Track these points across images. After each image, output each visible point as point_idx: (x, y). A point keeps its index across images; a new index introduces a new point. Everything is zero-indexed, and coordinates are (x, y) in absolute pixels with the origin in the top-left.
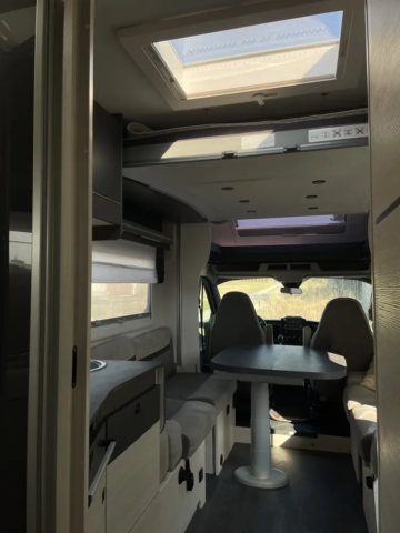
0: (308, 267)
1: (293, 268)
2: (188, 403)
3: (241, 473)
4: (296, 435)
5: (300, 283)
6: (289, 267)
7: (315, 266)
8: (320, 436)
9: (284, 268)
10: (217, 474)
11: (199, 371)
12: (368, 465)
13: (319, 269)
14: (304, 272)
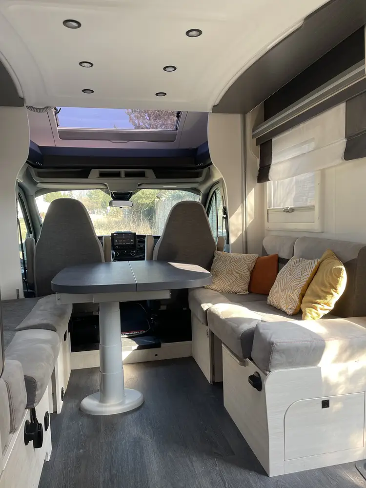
0: (142, 175)
1: (127, 175)
2: (18, 333)
3: (89, 403)
4: (139, 348)
5: (130, 195)
6: (123, 174)
7: (149, 173)
8: (163, 345)
9: (118, 175)
10: (59, 412)
11: (22, 296)
12: (243, 363)
13: (155, 177)
14: (139, 180)
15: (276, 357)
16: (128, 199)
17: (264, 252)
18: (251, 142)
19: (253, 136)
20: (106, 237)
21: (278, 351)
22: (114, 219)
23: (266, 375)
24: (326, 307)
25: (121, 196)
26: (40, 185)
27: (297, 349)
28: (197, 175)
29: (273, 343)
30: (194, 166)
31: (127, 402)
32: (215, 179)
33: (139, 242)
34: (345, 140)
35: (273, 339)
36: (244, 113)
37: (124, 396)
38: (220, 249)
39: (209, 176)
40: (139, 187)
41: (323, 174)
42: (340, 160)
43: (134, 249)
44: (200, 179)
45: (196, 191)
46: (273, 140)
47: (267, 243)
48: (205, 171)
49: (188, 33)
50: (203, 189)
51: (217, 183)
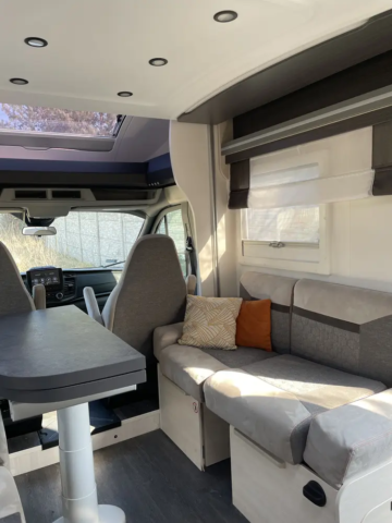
0: (77, 195)
1: (56, 195)
6: (49, 195)
7: (87, 193)
8: (124, 421)
9: (42, 195)
13: (94, 198)
14: (72, 202)
16: (47, 225)
18: (220, 159)
19: (223, 153)
21: (357, 459)
23: (338, 489)
29: (351, 451)
30: (145, 185)
32: (172, 202)
33: (67, 279)
34: (373, 171)
36: (211, 125)
39: (163, 197)
43: (60, 290)
44: (150, 202)
45: (141, 214)
46: (252, 160)
48: (159, 191)
49: (216, 17)
50: (150, 212)
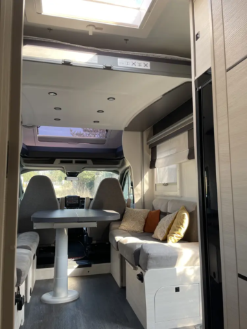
0: (85, 162)
3: (47, 297)
4: (79, 267)
5: (78, 174)
7: (89, 162)
8: (93, 265)
9: (71, 162)
12: (135, 269)
13: (92, 164)
14: (83, 165)
15: (151, 262)
16: (76, 176)
17: (153, 209)
18: (146, 147)
19: (147, 144)
20: (62, 199)
21: (151, 258)
22: (67, 188)
23: (145, 272)
24: (178, 235)
25: (72, 174)
26: (25, 168)
27: (162, 257)
28: (117, 163)
29: (149, 254)
30: (115, 158)
31: (69, 296)
32: (127, 166)
33: (82, 201)
34: (188, 150)
35: (149, 252)
36: (142, 131)
37: (67, 293)
38: (129, 206)
39: (124, 164)
40: (83, 169)
41: (180, 165)
42: (186, 159)
44: (118, 166)
45: (117, 172)
46: (157, 146)
47: (155, 203)
48: (121, 161)
50: (121, 171)
51: (128, 168)
